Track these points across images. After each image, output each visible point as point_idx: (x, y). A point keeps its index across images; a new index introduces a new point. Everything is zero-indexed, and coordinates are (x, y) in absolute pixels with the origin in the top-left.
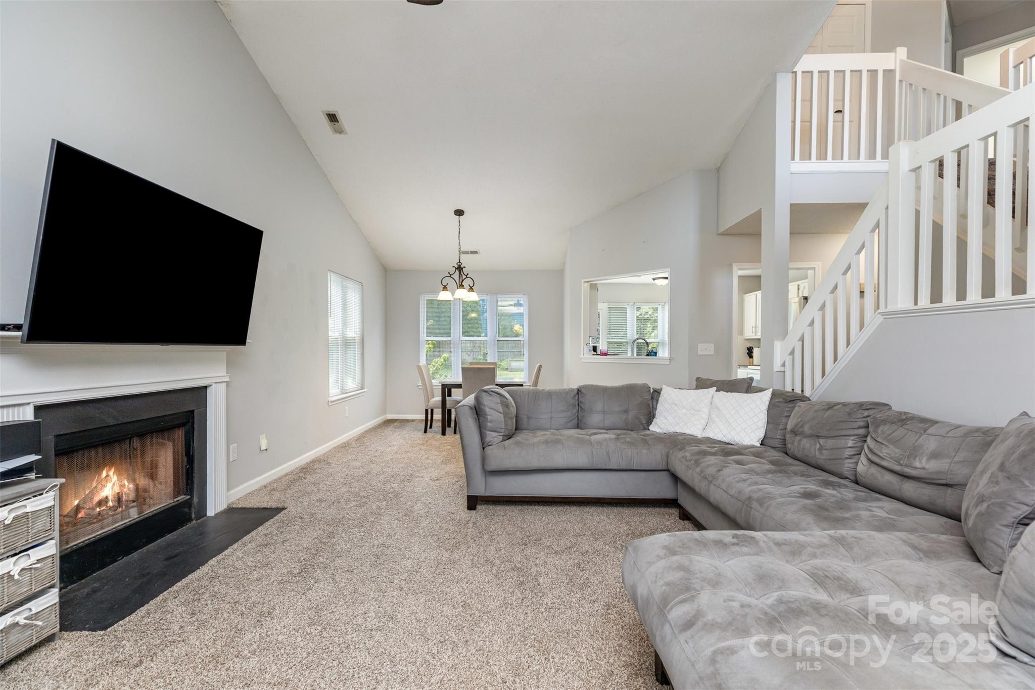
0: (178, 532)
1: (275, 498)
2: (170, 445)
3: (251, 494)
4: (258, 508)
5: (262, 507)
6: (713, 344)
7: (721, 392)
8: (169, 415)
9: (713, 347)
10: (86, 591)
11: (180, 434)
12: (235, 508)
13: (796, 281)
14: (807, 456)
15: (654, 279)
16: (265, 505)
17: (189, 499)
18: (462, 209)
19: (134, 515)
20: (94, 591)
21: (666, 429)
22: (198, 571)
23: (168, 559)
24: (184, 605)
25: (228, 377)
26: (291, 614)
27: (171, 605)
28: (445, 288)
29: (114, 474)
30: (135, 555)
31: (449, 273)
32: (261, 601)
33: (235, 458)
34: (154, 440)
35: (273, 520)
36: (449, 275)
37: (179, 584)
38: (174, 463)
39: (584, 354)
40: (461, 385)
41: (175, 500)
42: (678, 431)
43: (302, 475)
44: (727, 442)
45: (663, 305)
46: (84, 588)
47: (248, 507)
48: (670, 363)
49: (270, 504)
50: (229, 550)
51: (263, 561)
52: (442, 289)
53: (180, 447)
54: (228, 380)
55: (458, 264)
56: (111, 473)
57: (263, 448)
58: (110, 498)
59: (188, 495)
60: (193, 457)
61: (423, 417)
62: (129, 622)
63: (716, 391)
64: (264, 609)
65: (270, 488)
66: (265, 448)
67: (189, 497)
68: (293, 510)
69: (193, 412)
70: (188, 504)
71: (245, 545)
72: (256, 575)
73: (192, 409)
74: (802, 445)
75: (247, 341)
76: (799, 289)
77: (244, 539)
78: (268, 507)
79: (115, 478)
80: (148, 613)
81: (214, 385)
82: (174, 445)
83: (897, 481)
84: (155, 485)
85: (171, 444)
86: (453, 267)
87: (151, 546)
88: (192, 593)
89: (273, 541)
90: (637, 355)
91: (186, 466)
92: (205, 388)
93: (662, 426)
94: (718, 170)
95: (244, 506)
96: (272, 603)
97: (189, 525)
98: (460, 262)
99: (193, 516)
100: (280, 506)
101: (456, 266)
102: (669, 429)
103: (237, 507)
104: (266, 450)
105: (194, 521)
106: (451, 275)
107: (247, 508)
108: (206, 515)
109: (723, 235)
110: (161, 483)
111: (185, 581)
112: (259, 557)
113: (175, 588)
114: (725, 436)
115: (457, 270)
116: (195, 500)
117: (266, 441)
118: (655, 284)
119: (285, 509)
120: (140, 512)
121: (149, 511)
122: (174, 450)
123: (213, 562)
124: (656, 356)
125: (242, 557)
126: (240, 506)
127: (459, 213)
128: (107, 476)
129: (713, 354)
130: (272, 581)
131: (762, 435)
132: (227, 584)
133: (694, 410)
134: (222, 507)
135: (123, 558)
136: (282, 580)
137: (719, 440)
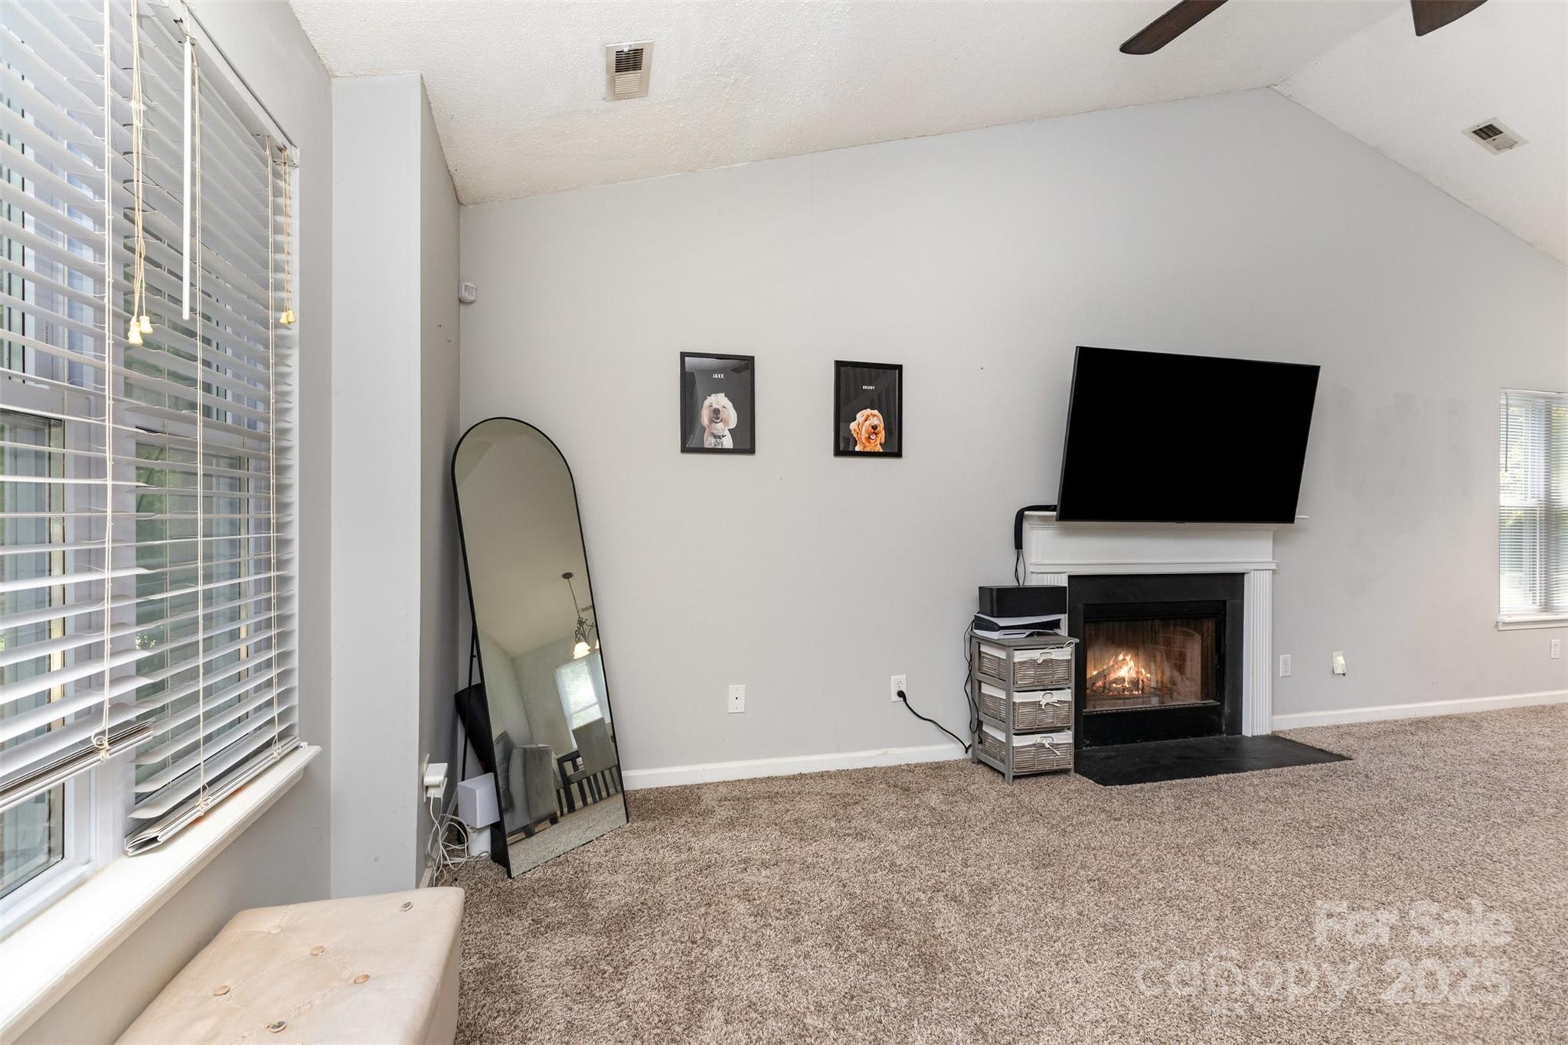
0: (1203, 738)
1: (1343, 743)
2: (1198, 637)
3: (1313, 729)
4: (1312, 747)
5: (1318, 747)
8: (1195, 602)
10: (1103, 755)
11: (1209, 625)
12: (1282, 738)
16: (1324, 747)
17: (1218, 705)
19: (1155, 702)
20: (1110, 758)
22: (1203, 778)
23: (1180, 758)
24: (1174, 798)
25: (1275, 564)
26: (1279, 856)
27: (1162, 793)
29: (1130, 660)
30: (1153, 744)
32: (1253, 830)
33: (1288, 674)
34: (1178, 628)
35: (1323, 765)
37: (1179, 781)
38: (1202, 659)
41: (1204, 702)
43: (1413, 729)
46: (1103, 752)
47: (1299, 741)
49: (1331, 747)
50: (1246, 773)
51: (1279, 797)
53: (1209, 642)
54: (1275, 568)
56: (1128, 658)
57: (1339, 671)
58: (1126, 679)
59: (1218, 701)
60: (1224, 655)
62: (1124, 789)
64: (1252, 838)
65: (1342, 731)
66: (1341, 672)
67: (1218, 703)
68: (1361, 764)
69: (1224, 602)
70: (1217, 711)
71: (1268, 776)
72: (1261, 806)
73: (1223, 599)
75: (1296, 516)
77: (1271, 770)
78: (1327, 750)
79: (1131, 664)
80: (1142, 789)
81: (1252, 573)
82: (1202, 637)
84: (1182, 680)
85: (1200, 637)
87: (1171, 742)
88: (1187, 793)
89: (1306, 785)
91: (1216, 666)
92: (1242, 575)
95: (1294, 739)
96: (1264, 837)
97: (1218, 737)
99: (1224, 728)
100: (1345, 753)
103: (1285, 737)
104: (1344, 674)
105: (1225, 735)
107: (1297, 743)
108: (1241, 733)
110: (1188, 679)
111: (1185, 780)
112: (1278, 792)
113: (1174, 782)
116: (1227, 710)
117: (1344, 662)
119: (1351, 759)
120: (1162, 702)
121: (1171, 704)
122: (1202, 645)
123: (1222, 777)
125: (1257, 785)
126: (1289, 738)
128: (1124, 659)
130: (1277, 819)
132: (1225, 800)
134: (1265, 730)
135: (1142, 741)
136: (1291, 823)
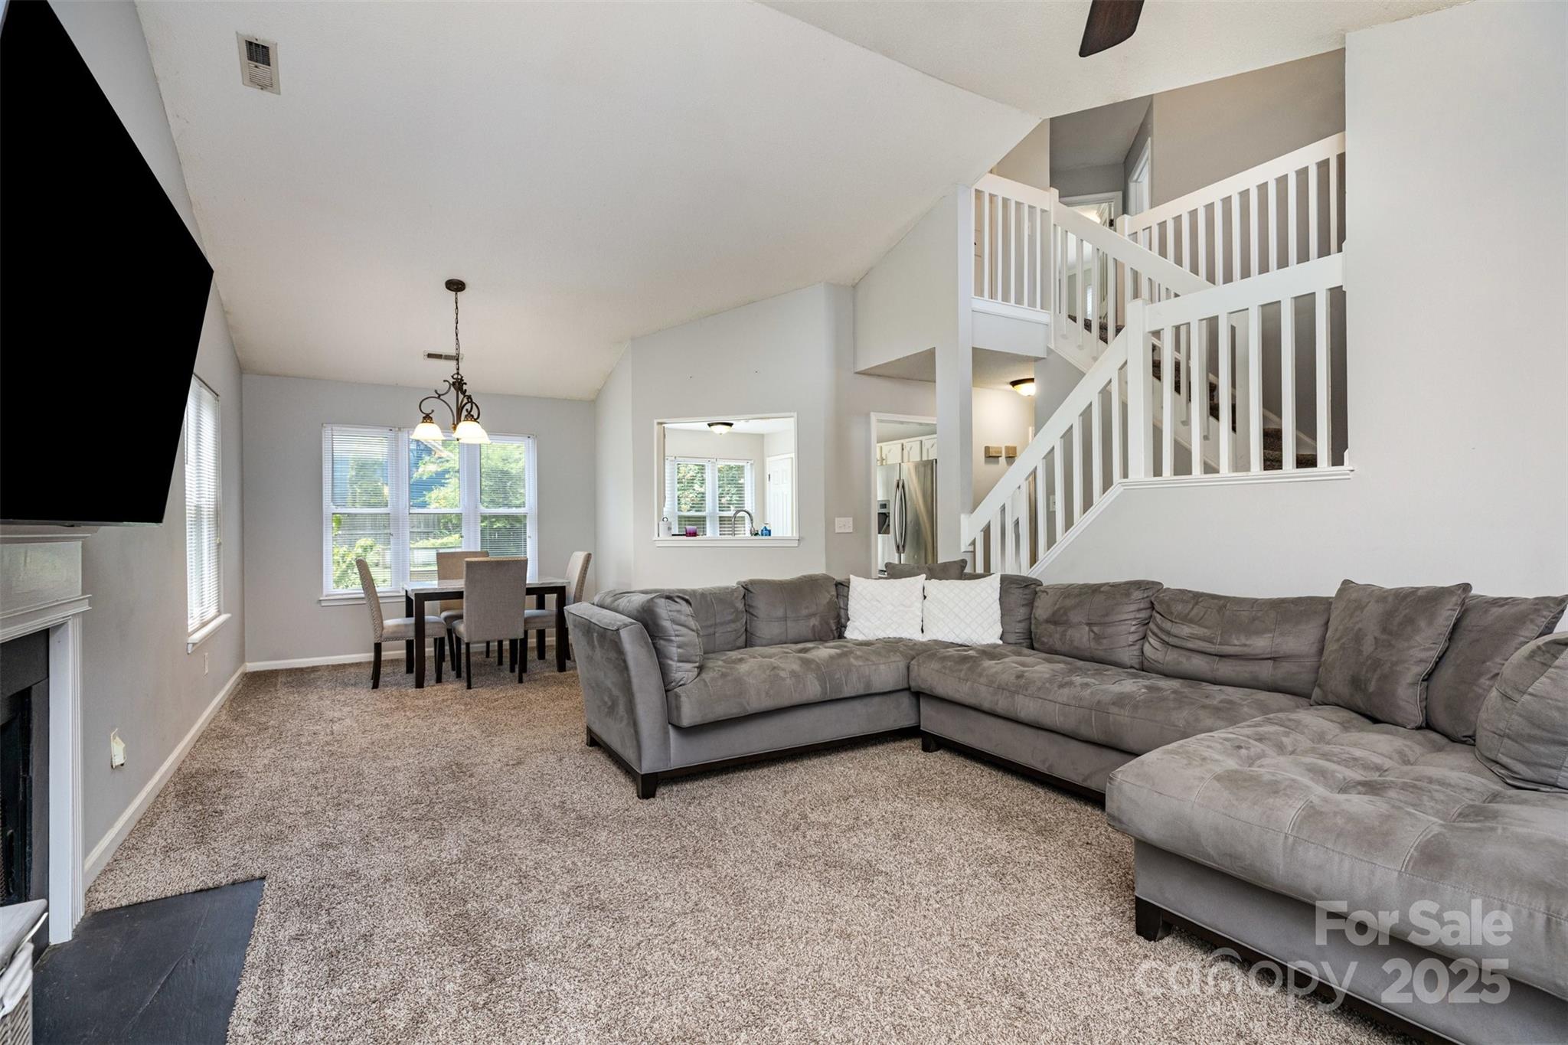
6: (851, 519)
7: (933, 580)
9: (851, 523)
12: (114, 909)
13: (901, 439)
14: (1077, 648)
15: (710, 425)
18: (462, 280)
21: (872, 634)
28: (427, 418)
31: (436, 392)
36: (437, 396)
39: (659, 535)
40: (462, 592)
42: (891, 636)
44: (960, 643)
45: (712, 463)
47: (151, 899)
48: (799, 544)
52: (421, 420)
55: (455, 376)
57: (117, 761)
61: (369, 656)
63: (926, 579)
66: (122, 762)
74: (1068, 637)
76: (903, 449)
78: (209, 885)
81: (57, 626)
83: (1207, 663)
86: (445, 381)
90: (720, 535)
93: (866, 631)
94: (854, 287)
95: (136, 899)
98: (458, 374)
101: (452, 381)
102: (877, 634)
104: (123, 764)
106: (439, 396)
108: (48, 944)
109: (864, 374)
114: (958, 637)
115: (452, 388)
117: (123, 745)
118: (712, 432)
119: (263, 879)
124: (770, 535)
127: (456, 286)
129: (851, 531)
131: (1000, 630)
133: (904, 606)
137: (950, 641)
